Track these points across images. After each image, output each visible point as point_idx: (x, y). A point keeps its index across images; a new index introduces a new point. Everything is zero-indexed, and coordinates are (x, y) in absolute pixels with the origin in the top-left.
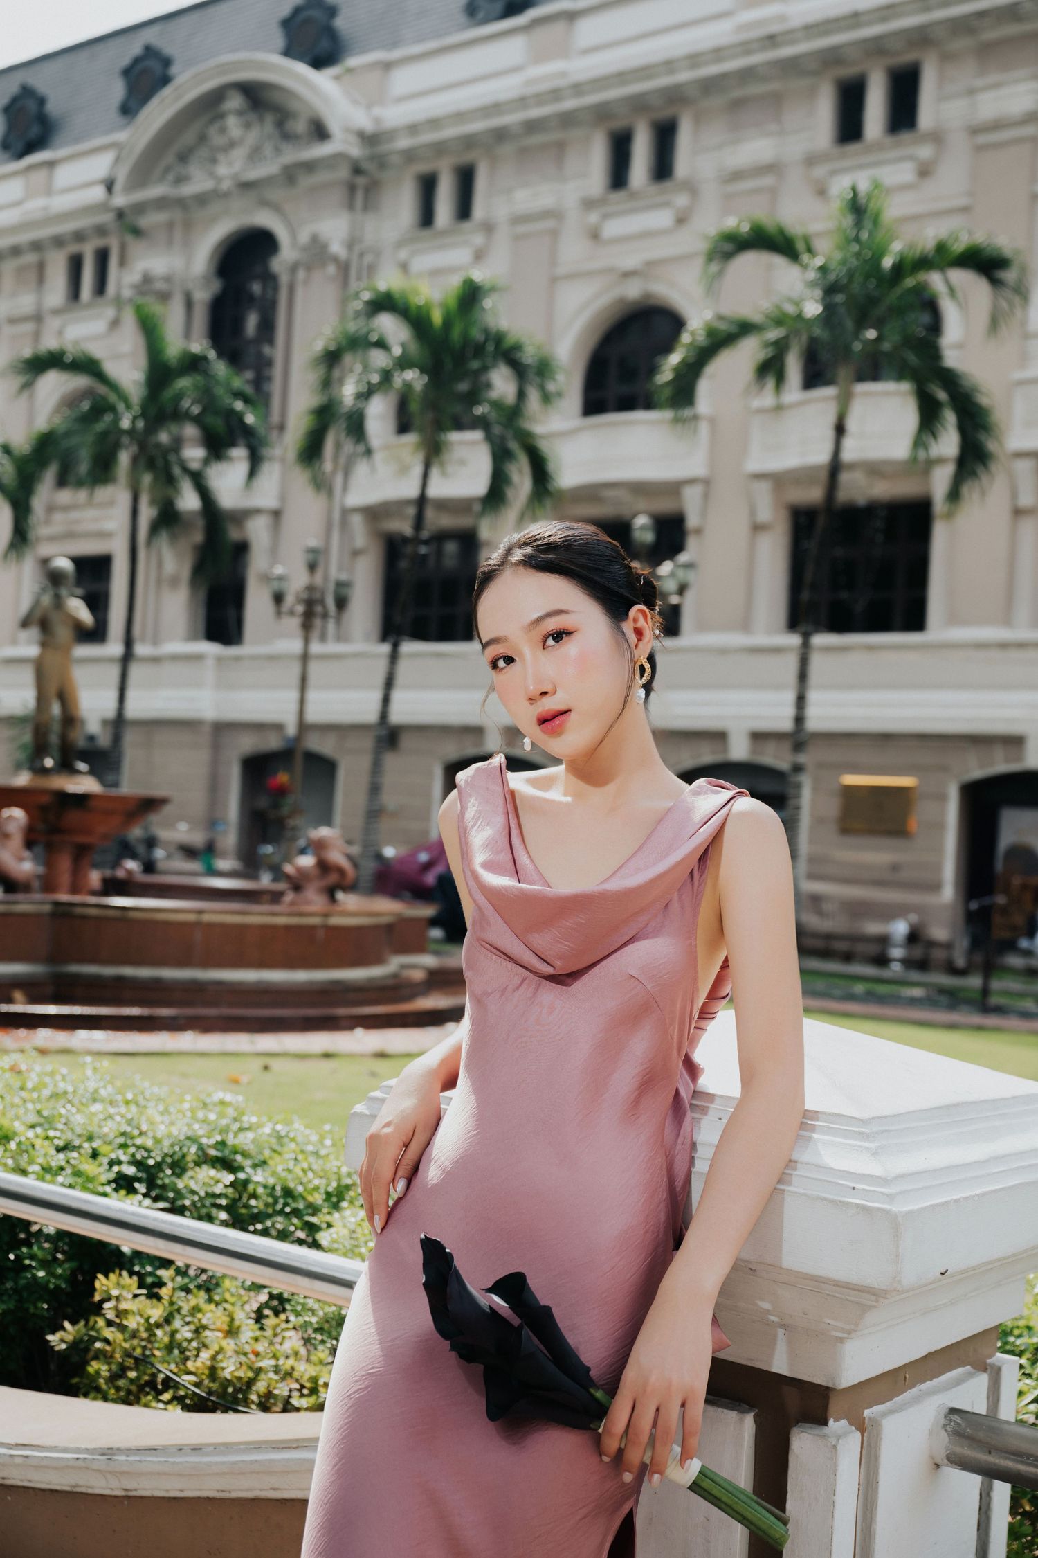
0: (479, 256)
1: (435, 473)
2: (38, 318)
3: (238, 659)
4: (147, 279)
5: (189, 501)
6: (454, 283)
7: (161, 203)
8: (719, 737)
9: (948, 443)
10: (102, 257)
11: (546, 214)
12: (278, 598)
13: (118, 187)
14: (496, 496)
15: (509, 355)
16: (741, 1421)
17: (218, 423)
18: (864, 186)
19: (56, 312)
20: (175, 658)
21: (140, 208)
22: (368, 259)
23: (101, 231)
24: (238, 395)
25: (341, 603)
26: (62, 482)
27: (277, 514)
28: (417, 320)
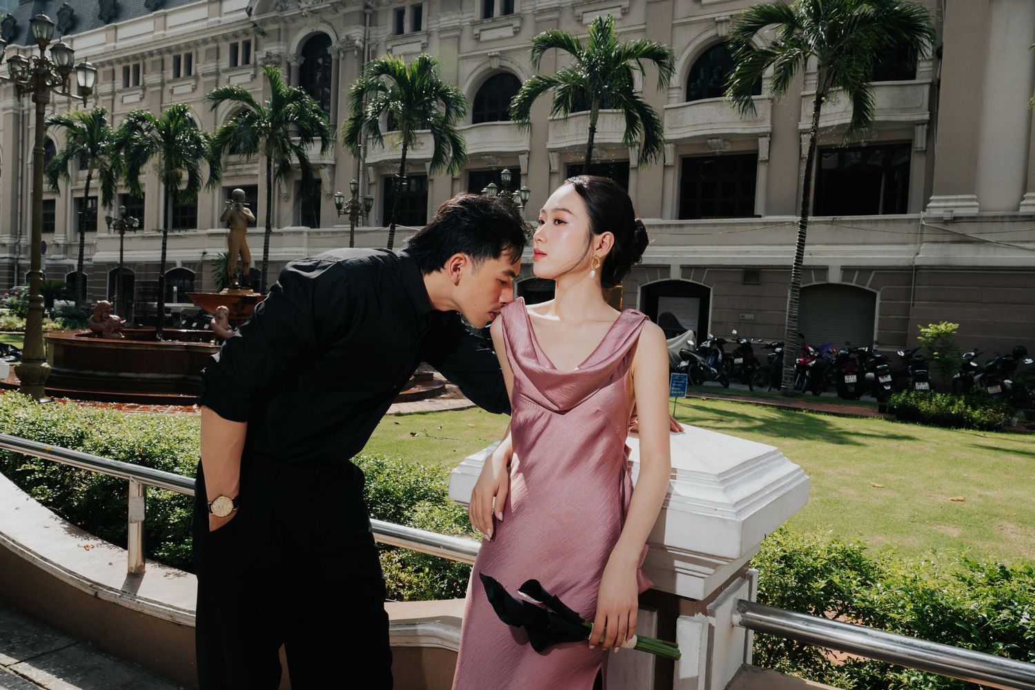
0: (424, 47)
1: (409, 148)
2: (217, 73)
3: (318, 233)
4: (269, 55)
5: (295, 160)
6: (416, 60)
7: (274, 20)
9: (639, 137)
10: (247, 45)
11: (454, 28)
12: (339, 206)
13: (253, 12)
14: (437, 159)
15: (443, 95)
16: (652, 615)
17: (306, 125)
18: (605, 19)
19: (225, 71)
20: (289, 233)
21: (264, 22)
22: (373, 48)
23: (246, 32)
24: (315, 111)
25: (368, 208)
26: (232, 152)
27: (334, 166)
28: (400, 77)
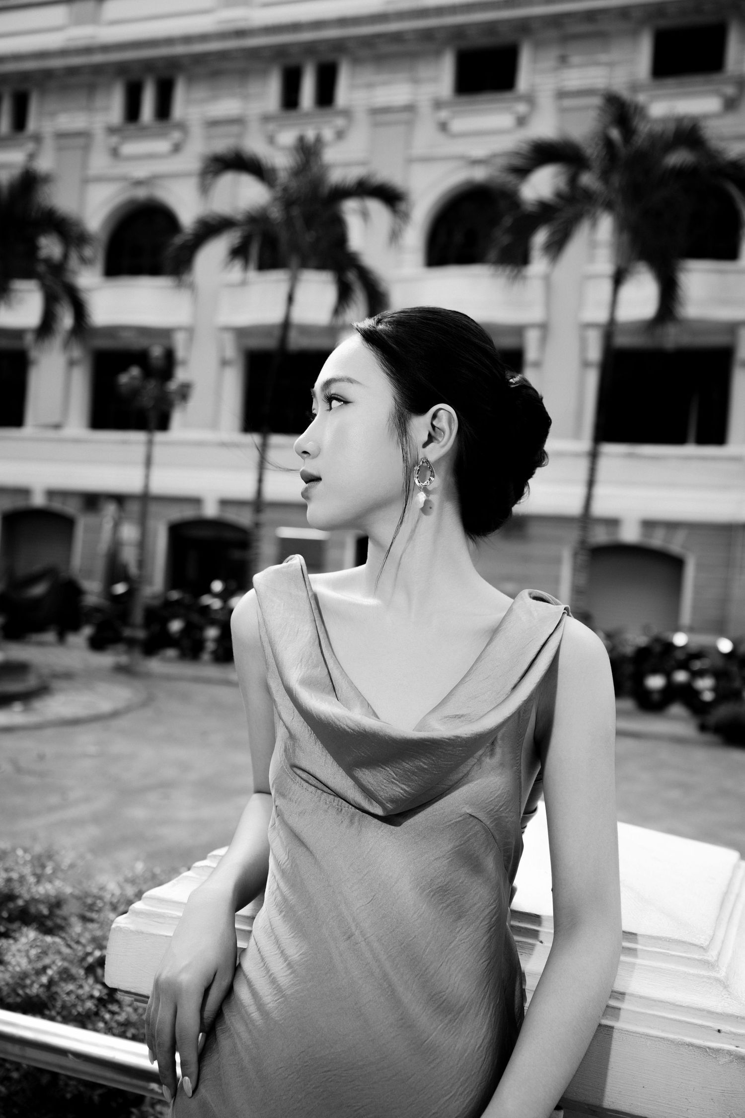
8: (196, 501)
11: (79, 134)
14: (46, 327)
15: (59, 226)
18: (309, 137)
